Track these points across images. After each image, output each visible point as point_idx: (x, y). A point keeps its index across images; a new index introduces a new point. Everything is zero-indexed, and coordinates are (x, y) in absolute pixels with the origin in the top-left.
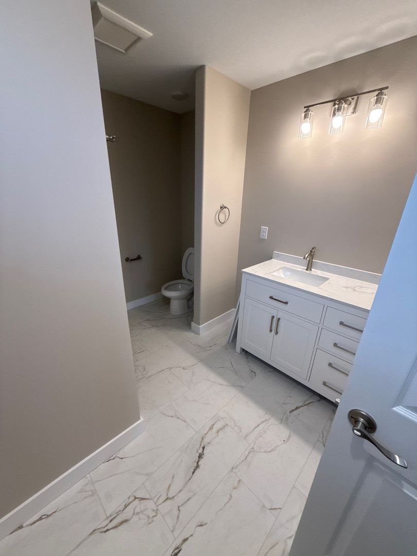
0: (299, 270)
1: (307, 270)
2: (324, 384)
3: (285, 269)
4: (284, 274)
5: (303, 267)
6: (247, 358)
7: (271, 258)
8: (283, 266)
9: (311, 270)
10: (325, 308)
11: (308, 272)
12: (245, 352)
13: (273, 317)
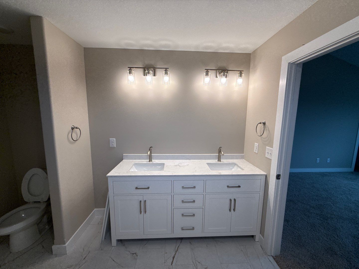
0: (146, 162)
1: (149, 161)
2: (183, 229)
3: (136, 164)
4: (137, 169)
5: (146, 160)
6: (124, 245)
7: (123, 160)
8: (133, 163)
9: (152, 161)
10: (173, 182)
11: (151, 163)
12: (120, 241)
13: (141, 201)
